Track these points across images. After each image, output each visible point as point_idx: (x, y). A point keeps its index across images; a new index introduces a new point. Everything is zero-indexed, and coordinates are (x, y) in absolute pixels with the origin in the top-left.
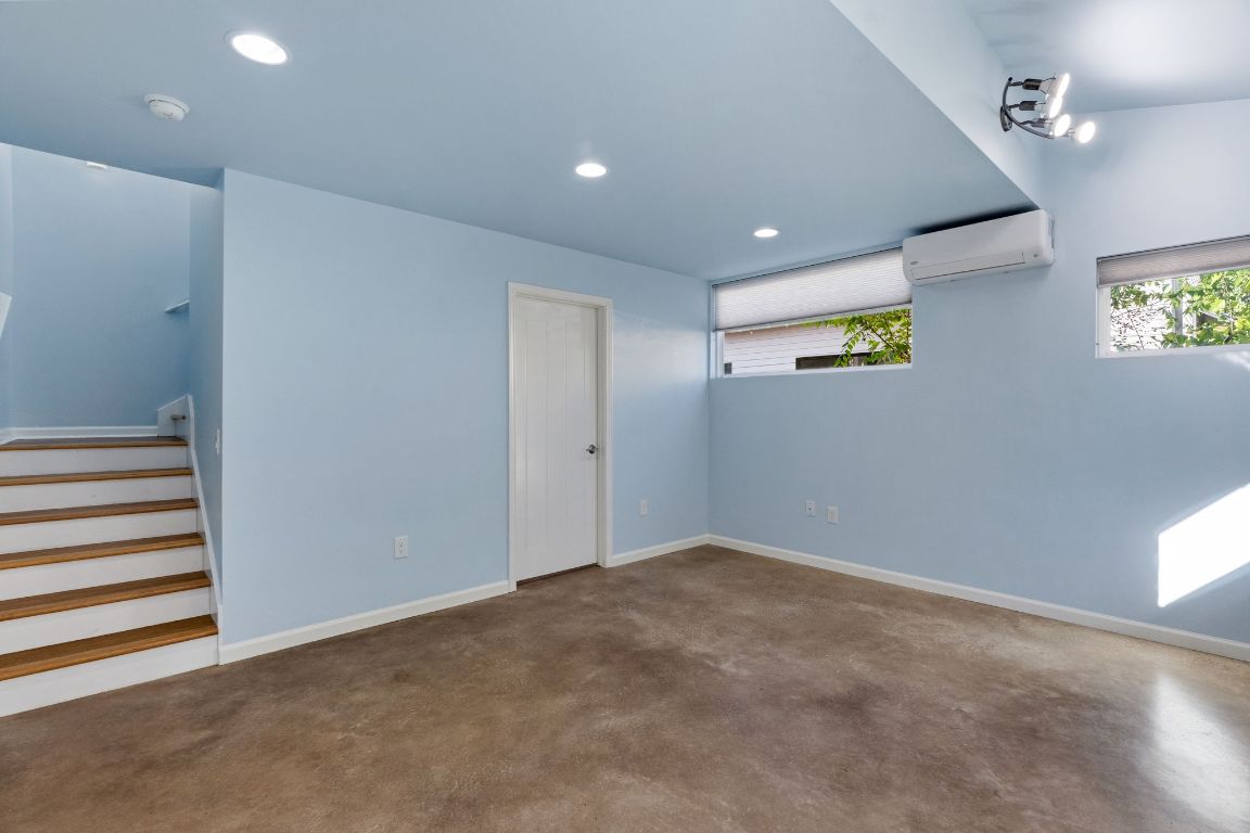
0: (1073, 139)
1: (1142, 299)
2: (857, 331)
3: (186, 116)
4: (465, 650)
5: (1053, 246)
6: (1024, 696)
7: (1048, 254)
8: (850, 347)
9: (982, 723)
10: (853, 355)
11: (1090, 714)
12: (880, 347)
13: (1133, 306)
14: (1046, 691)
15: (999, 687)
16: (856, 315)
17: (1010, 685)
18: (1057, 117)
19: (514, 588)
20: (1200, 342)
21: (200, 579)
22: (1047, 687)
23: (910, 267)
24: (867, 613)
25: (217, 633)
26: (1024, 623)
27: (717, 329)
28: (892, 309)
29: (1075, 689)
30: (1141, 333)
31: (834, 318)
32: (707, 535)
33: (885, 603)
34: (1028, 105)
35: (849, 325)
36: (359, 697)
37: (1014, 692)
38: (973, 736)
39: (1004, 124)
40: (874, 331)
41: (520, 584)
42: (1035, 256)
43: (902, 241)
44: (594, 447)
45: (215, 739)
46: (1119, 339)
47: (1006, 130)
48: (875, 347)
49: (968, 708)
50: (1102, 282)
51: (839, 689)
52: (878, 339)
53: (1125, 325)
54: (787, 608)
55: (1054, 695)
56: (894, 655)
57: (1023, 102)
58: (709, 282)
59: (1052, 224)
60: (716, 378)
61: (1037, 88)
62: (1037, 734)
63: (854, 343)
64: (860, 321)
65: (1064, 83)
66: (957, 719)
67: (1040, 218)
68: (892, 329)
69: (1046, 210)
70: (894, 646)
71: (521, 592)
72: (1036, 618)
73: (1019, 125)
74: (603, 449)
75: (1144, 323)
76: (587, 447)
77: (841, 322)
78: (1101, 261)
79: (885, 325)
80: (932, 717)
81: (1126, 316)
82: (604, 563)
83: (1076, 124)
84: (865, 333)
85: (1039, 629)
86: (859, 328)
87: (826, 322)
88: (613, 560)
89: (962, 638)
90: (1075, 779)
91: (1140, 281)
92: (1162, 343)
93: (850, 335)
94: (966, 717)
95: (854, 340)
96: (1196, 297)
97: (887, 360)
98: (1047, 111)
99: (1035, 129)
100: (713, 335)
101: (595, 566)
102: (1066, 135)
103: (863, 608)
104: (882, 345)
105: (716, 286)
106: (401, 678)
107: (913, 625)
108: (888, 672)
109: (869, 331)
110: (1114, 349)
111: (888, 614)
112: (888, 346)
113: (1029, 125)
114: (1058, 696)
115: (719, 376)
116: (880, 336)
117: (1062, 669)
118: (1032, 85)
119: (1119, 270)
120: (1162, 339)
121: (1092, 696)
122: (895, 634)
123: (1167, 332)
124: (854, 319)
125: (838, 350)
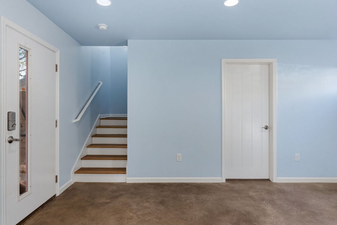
3: (107, 28)
4: (188, 200)
19: (224, 181)
21: (125, 157)
25: (125, 173)
36: (147, 204)
41: (227, 180)
44: (267, 127)
45: (109, 203)
71: (227, 183)
74: (272, 128)
76: (264, 126)
82: (272, 179)
88: (277, 179)
101: (269, 180)
106: (162, 203)
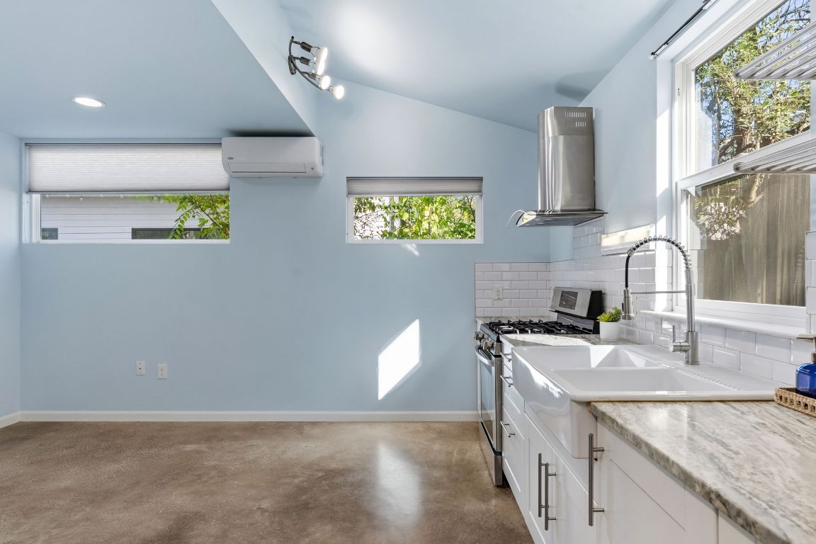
0: (332, 95)
1: (373, 208)
2: (188, 209)
5: (323, 164)
6: (302, 482)
7: (320, 169)
8: (182, 222)
9: (274, 512)
10: (185, 230)
11: (340, 480)
12: (208, 225)
13: (368, 212)
14: (316, 473)
15: (288, 480)
16: (187, 194)
17: (295, 477)
18: (322, 76)
20: (398, 238)
22: (317, 470)
23: (228, 161)
24: (191, 451)
26: (307, 429)
27: (30, 191)
28: (217, 193)
29: (333, 465)
30: (372, 229)
31: (167, 195)
32: (19, 413)
33: (208, 439)
34: (305, 61)
35: (181, 203)
37: (297, 481)
38: (267, 524)
39: (291, 69)
40: (202, 210)
42: (312, 169)
43: (221, 139)
46: (361, 232)
47: (292, 74)
48: (203, 224)
49: (265, 504)
50: (350, 193)
51: (160, 527)
52: (206, 218)
53: (365, 223)
54: (113, 467)
55: (320, 474)
56: (212, 481)
57: (302, 58)
58: (21, 139)
59: (322, 149)
60: (31, 244)
61: (309, 50)
62: (309, 506)
63: (186, 219)
64: (191, 200)
65: (325, 53)
66: (258, 516)
67: (314, 142)
68: (218, 210)
69: (320, 140)
70: (213, 473)
72: (314, 424)
73: (302, 73)
75: (373, 223)
77: (174, 200)
78: (350, 179)
79: (212, 206)
80: (238, 521)
81: (365, 217)
83: (333, 84)
84: (195, 211)
85: (316, 431)
86: (189, 207)
87: (159, 198)
89: (263, 451)
90: (328, 528)
91: (371, 196)
92: (382, 236)
93: (181, 212)
94: (263, 511)
95: (186, 216)
96: (396, 211)
97: (213, 235)
98: (316, 69)
99: (310, 79)
100: (26, 197)
102: (328, 90)
103: (189, 448)
104: (211, 222)
105: (30, 145)
107: (229, 452)
108: (207, 497)
109: (198, 210)
110: (359, 238)
111: (210, 448)
112: (214, 224)
113: (306, 75)
114: (323, 474)
115: (34, 240)
116: (207, 215)
117: (326, 455)
118: (306, 47)
119: (358, 187)
120: (382, 233)
121: (342, 467)
122: (214, 463)
123: (383, 229)
124: (185, 198)
125: (171, 224)
